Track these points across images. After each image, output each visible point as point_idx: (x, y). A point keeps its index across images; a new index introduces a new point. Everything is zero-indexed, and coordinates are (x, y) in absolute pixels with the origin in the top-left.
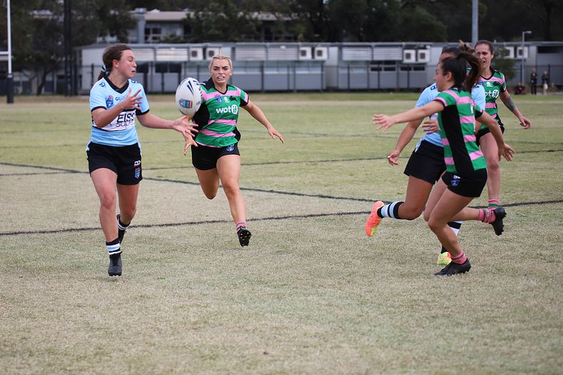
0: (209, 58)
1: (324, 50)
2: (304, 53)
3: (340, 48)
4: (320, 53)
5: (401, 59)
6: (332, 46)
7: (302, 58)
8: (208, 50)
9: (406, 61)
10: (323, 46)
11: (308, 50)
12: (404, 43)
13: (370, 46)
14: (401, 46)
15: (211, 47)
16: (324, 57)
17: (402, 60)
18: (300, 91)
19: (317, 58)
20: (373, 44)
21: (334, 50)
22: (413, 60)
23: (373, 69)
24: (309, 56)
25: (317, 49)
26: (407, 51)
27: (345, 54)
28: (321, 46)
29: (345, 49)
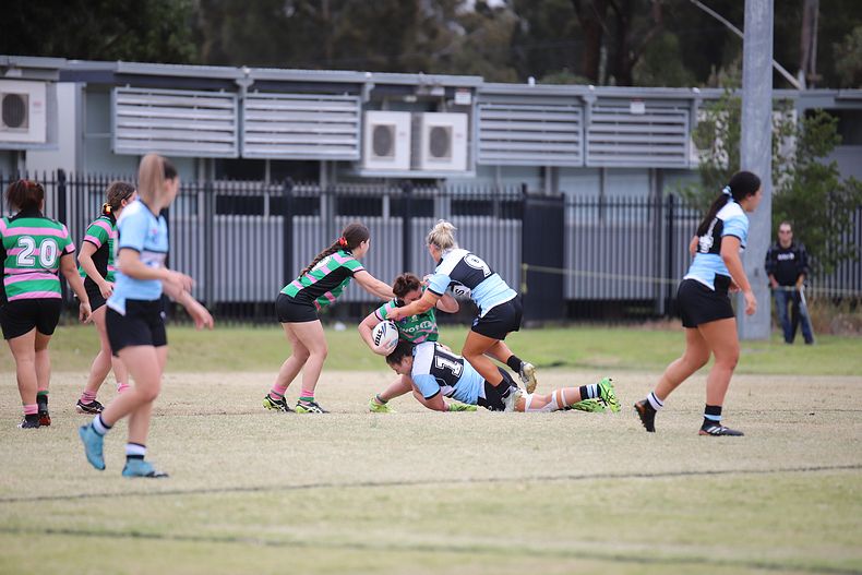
1: (34, 92)
3: (97, 93)
4: (16, 111)
5: (354, 154)
6: (67, 76)
9: (374, 166)
10: (30, 74)
12: (369, 78)
13: (231, 85)
14: (356, 88)
16: (34, 130)
17: (360, 162)
20: (245, 74)
22: (398, 164)
23: (229, 205)
26: (376, 118)
27: (118, 121)
28: (19, 74)
29: (120, 93)
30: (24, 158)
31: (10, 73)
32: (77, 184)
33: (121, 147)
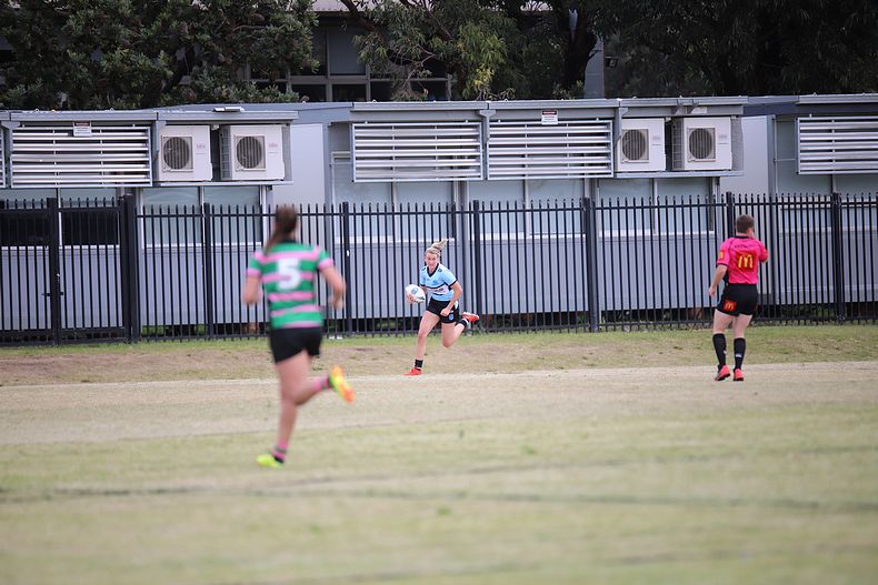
0: (239, 174)
1: (721, 128)
2: (636, 145)
3: (784, 120)
4: (703, 144)
6: (750, 111)
7: (626, 167)
8: (237, 133)
10: (715, 112)
11: (655, 130)
15: (251, 119)
16: (722, 158)
18: (614, 318)
19: (692, 166)
21: (757, 129)
24: (656, 159)
25: (690, 125)
27: (801, 146)
28: (704, 111)
29: (801, 121)
30: (718, 184)
31: (694, 112)
32: (771, 204)
33: (803, 168)
